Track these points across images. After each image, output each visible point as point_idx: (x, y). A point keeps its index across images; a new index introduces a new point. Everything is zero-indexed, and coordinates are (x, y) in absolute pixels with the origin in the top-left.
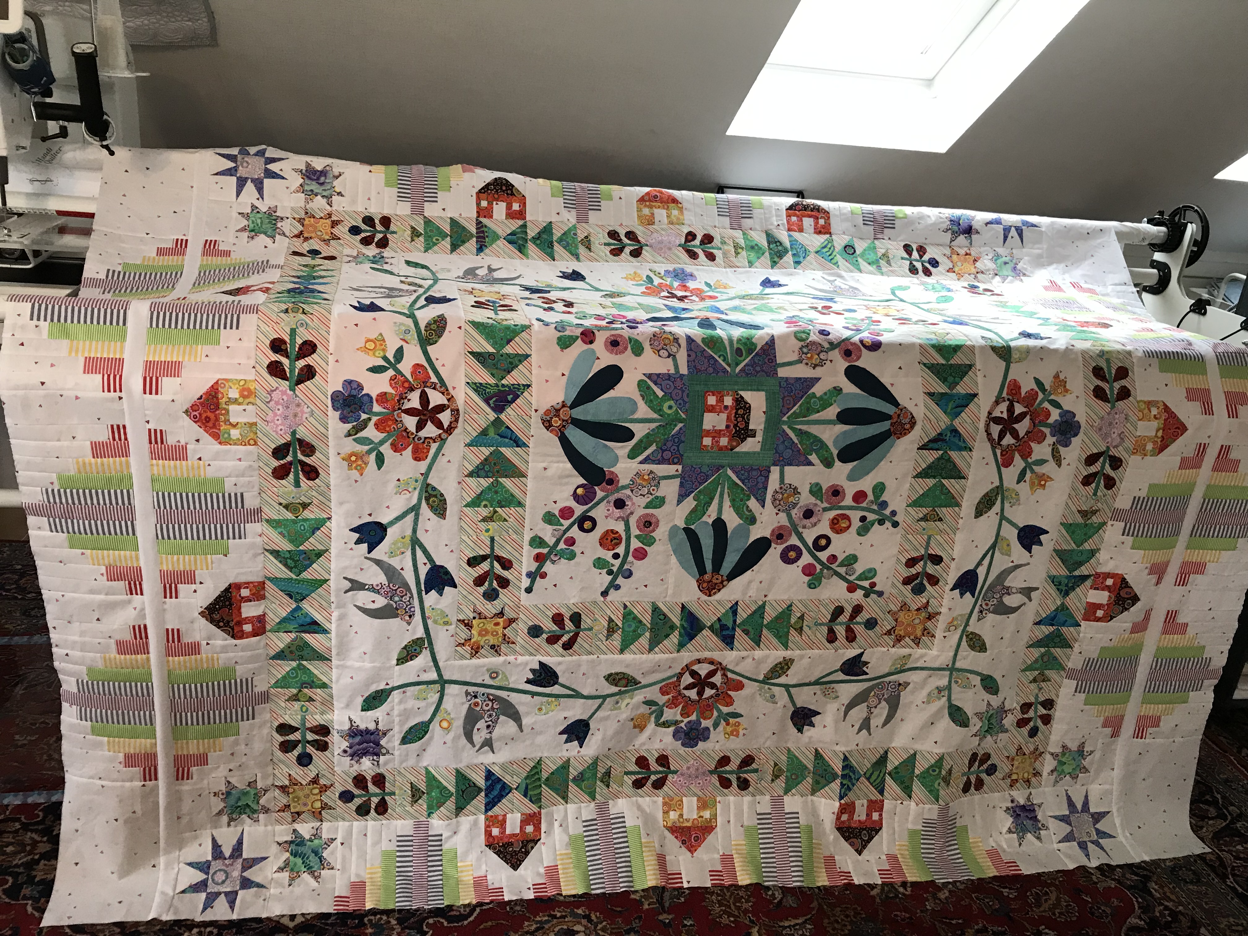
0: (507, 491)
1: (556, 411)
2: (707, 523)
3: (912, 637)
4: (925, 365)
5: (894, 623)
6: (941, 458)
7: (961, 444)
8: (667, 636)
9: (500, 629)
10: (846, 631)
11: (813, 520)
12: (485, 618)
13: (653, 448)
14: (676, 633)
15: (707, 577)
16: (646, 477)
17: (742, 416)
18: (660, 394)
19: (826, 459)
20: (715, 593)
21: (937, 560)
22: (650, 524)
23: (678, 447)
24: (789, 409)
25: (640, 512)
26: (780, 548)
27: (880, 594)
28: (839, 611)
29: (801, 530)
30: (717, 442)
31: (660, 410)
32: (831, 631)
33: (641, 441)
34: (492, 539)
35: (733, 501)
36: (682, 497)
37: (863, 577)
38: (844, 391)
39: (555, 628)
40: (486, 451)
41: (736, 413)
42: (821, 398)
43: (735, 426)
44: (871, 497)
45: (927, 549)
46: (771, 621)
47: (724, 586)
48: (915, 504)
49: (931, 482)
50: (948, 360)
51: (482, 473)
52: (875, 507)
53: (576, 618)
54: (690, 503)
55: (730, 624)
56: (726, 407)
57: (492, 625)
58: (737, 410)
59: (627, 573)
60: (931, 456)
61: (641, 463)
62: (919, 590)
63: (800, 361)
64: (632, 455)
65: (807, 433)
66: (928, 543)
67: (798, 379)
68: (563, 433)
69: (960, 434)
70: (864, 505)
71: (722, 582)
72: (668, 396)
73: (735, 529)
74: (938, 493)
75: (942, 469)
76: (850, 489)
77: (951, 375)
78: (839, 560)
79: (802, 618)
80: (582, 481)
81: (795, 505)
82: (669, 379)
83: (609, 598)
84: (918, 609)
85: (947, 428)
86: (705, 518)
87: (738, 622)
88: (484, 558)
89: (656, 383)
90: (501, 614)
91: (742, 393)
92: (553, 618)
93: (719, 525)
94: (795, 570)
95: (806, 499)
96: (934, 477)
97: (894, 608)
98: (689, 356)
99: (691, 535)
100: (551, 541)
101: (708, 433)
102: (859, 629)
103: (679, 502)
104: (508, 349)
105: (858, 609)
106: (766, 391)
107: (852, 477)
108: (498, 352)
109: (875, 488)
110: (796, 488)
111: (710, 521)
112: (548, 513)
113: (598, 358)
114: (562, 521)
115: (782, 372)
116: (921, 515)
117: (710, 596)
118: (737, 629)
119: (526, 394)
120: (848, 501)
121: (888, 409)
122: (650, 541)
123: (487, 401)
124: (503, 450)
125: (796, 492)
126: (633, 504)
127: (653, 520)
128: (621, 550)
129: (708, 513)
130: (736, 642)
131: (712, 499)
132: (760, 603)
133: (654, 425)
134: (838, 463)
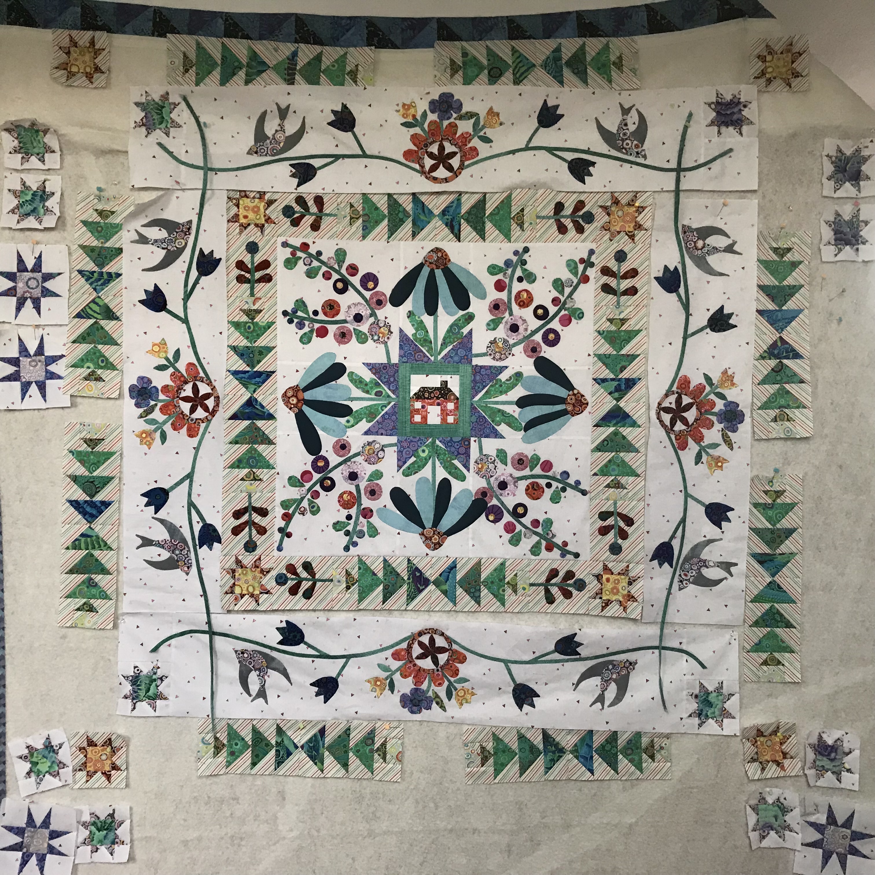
0: (491, 574)
1: (427, 539)
2: (520, 414)
3: (637, 215)
4: (389, 237)
5: (622, 234)
6: (468, 221)
7: (455, 205)
8: (624, 437)
9: (612, 577)
10: (626, 278)
11: (520, 323)
12: (602, 589)
13: (456, 462)
14: (621, 430)
15: (570, 408)
16: (480, 466)
17: (430, 393)
18: (413, 459)
19: (466, 320)
20: (585, 400)
21: (559, 207)
22: (520, 460)
23: (455, 442)
24: (425, 356)
25: (510, 469)
26: (544, 347)
27: (592, 252)
28: (606, 289)
29: (529, 332)
30: (451, 411)
31: (425, 459)
32: (626, 293)
33: (450, 473)
34: (532, 585)
35: (501, 393)
36: (497, 435)
37: (573, 270)
38: (411, 309)
39: (612, 533)
40: (459, 591)
41: (428, 398)
42: (417, 330)
43: (438, 398)
44: (500, 276)
45: (549, 218)
46: (613, 347)
47: (578, 393)
48: (508, 236)
49: (489, 225)
50: (384, 216)
51: (477, 594)
52: (509, 271)
53: (604, 516)
54: (503, 428)
55: (616, 383)
56: (423, 407)
57: (609, 584)
58: (425, 398)
59: (565, 476)
60: (466, 229)
61: (469, 470)
62: (589, 218)
63: (385, 343)
64: (463, 478)
65: (444, 339)
66: (543, 218)
67: (401, 347)
68: (445, 534)
69: (446, 207)
70: (507, 281)
71: (574, 395)
72: (415, 453)
73: (526, 388)
74: (497, 218)
75: (477, 217)
76: (493, 295)
77: (397, 215)
78: (557, 294)
79: (611, 321)
80: (483, 516)
81: (505, 341)
82: (402, 452)
83: (588, 489)
84: (609, 214)
85: (441, 219)
86: (516, 415)
87: (612, 376)
88: (547, 591)
89: (405, 463)
90: (598, 577)
91: (412, 394)
92: (603, 535)
93: (522, 402)
94: (565, 332)
95: (501, 332)
96: (484, 223)
97: (608, 236)
98: (382, 434)
99: (530, 425)
100: (536, 539)
101: (444, 420)
102: (625, 267)
103: (502, 437)
104: (380, 575)
105: (606, 271)
106: (410, 374)
107: (483, 296)
108: (382, 582)
109: (492, 274)
110: (491, 343)
111: (518, 410)
112: (510, 542)
113: (385, 506)
114: (516, 531)
115: (395, 359)
116: (518, 228)
117: (587, 404)
118: (620, 377)
119: (415, 562)
120: (503, 295)
121: (425, 272)
122: (536, 459)
123: (421, 591)
124: (459, 577)
125: (493, 342)
126: (503, 474)
127: (517, 458)
128: (543, 482)
129: (511, 413)
130: (634, 376)
131: (499, 410)
132: (596, 359)
133: (438, 463)
134: (470, 310)
